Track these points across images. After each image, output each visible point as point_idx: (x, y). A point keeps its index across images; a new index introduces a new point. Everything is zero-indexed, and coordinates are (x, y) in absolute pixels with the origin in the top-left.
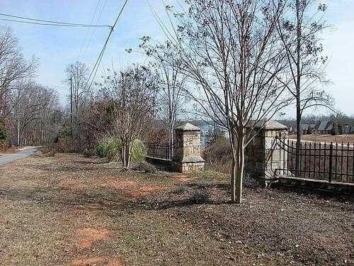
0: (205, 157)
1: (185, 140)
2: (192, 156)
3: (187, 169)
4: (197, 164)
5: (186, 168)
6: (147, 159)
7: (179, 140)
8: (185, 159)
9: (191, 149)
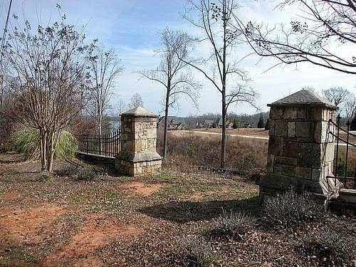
0: (162, 153)
1: (137, 129)
2: (146, 152)
3: (140, 170)
4: (152, 163)
5: (138, 170)
6: (78, 156)
7: (127, 130)
8: (138, 156)
9: (144, 143)
